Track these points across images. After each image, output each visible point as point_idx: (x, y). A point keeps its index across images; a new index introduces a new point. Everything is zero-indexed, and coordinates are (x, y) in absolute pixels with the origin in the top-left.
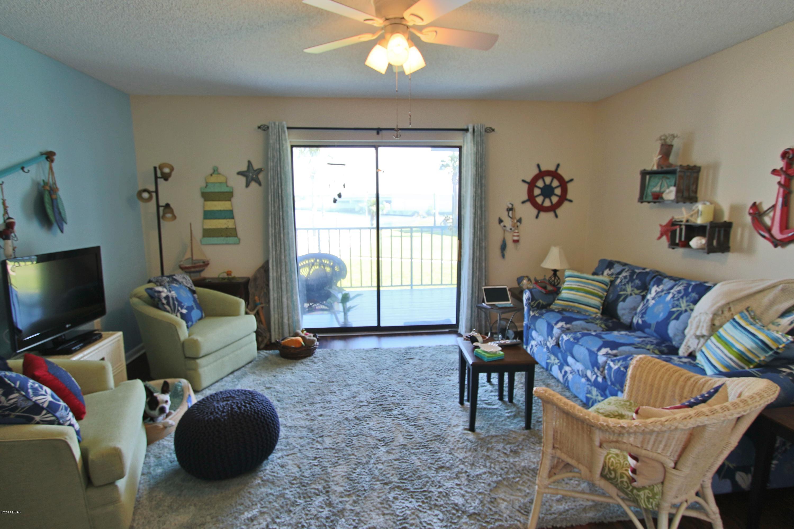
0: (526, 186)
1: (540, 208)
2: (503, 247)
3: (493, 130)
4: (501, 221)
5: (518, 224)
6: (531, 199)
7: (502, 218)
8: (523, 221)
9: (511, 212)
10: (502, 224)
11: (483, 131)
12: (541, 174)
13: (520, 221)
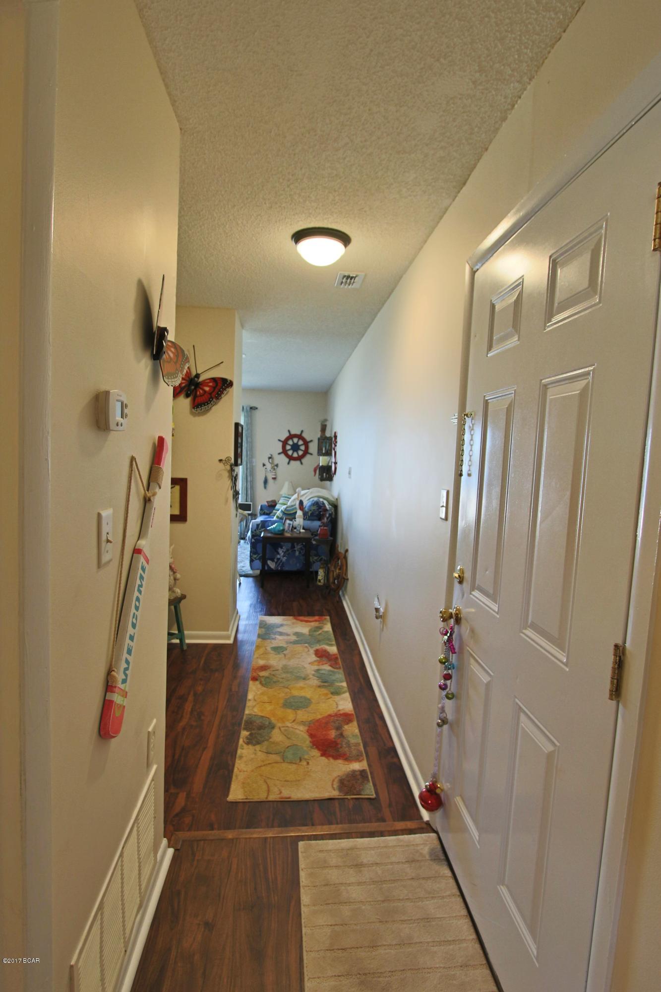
0: (281, 444)
1: (291, 458)
2: (266, 482)
3: (257, 408)
4: (264, 465)
5: (276, 467)
6: (285, 452)
7: (265, 463)
8: (279, 465)
9: (270, 460)
10: (265, 467)
11: (248, 409)
12: (291, 437)
13: (277, 465)
